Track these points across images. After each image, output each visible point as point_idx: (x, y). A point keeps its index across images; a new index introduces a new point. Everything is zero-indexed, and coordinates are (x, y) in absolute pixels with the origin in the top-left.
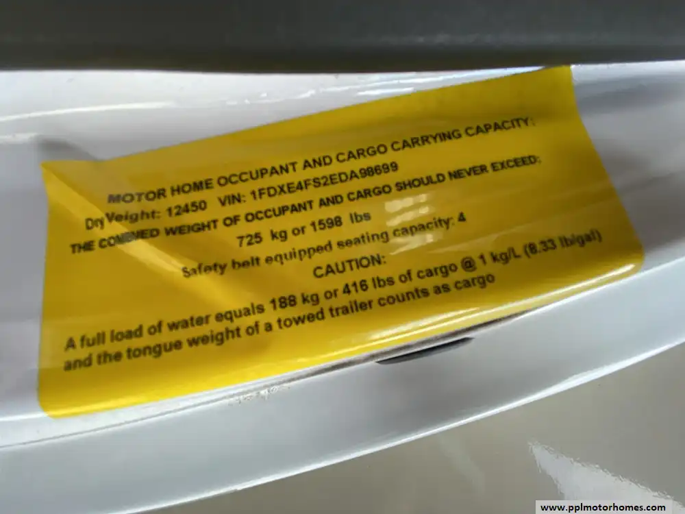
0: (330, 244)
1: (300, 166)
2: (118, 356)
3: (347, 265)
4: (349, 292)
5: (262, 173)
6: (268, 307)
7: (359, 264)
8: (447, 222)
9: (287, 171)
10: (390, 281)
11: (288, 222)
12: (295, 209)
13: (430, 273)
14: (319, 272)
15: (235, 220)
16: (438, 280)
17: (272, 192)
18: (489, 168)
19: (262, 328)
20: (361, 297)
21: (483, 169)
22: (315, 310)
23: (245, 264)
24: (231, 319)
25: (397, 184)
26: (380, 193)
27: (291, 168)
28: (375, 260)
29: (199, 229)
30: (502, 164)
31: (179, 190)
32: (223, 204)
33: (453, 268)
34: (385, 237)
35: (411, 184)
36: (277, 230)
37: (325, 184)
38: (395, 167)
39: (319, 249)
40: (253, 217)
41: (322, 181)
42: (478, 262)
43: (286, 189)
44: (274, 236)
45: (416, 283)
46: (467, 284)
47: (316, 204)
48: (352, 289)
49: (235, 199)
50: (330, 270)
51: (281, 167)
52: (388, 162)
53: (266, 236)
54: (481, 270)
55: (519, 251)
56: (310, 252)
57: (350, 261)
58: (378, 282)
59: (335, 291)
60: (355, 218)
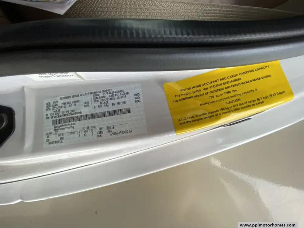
0: (229, 97)
1: (219, 80)
2: (190, 122)
3: (233, 101)
4: (235, 107)
5: (211, 82)
6: (219, 110)
7: (236, 101)
8: (253, 91)
9: (217, 81)
10: (243, 104)
11: (219, 93)
12: (220, 90)
13: (251, 102)
14: (228, 103)
15: (207, 93)
16: (252, 103)
17: (214, 86)
18: (261, 78)
19: (218, 114)
20: (237, 107)
21: (260, 78)
22: (229, 111)
23: (212, 102)
24: (211, 113)
25: (242, 83)
26: (238, 85)
27: (217, 80)
28: (239, 100)
29: (200, 96)
30: (264, 77)
31: (194, 87)
32: (204, 90)
33: (255, 100)
34: (240, 95)
35: (245, 83)
36: (217, 95)
37: (226, 84)
38: (241, 79)
39: (227, 98)
40: (211, 92)
41: (225, 83)
42: (260, 99)
43: (217, 85)
44: (216, 96)
45: (248, 104)
46: (258, 104)
47: (224, 88)
48: (235, 106)
49: (207, 89)
50: (230, 102)
51: (215, 81)
52: (239, 78)
53: (215, 96)
54: (261, 101)
55: (269, 96)
56: (225, 99)
57: (234, 100)
58: (240, 104)
59: (232, 107)
60: (233, 91)
